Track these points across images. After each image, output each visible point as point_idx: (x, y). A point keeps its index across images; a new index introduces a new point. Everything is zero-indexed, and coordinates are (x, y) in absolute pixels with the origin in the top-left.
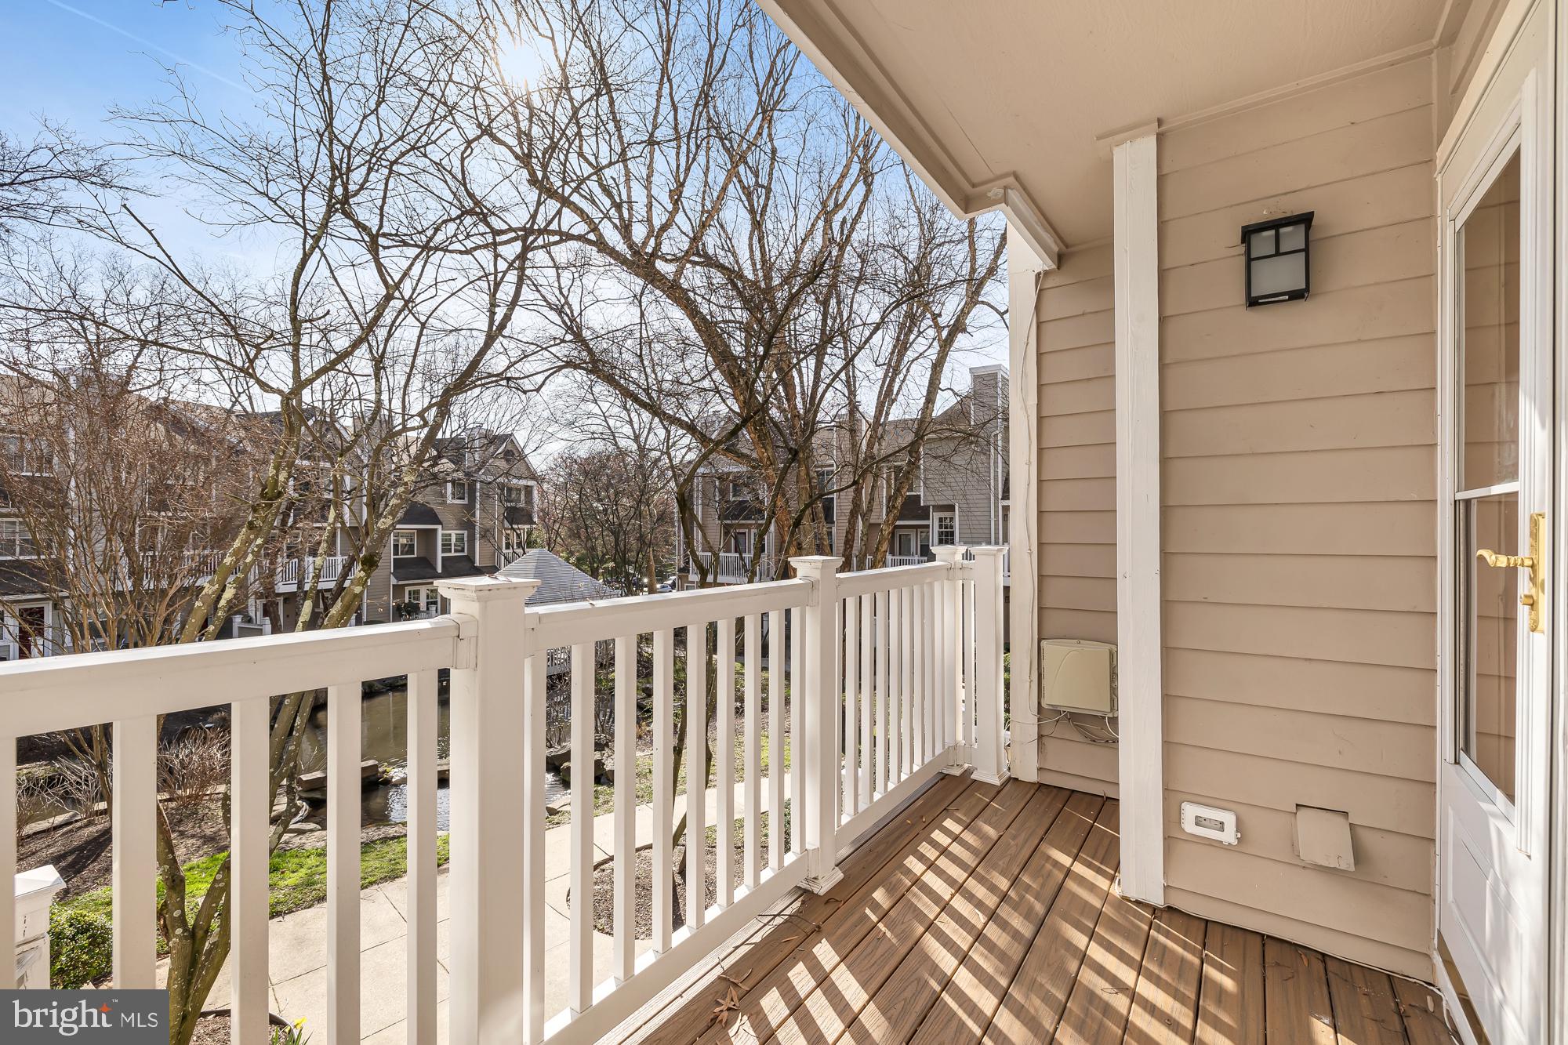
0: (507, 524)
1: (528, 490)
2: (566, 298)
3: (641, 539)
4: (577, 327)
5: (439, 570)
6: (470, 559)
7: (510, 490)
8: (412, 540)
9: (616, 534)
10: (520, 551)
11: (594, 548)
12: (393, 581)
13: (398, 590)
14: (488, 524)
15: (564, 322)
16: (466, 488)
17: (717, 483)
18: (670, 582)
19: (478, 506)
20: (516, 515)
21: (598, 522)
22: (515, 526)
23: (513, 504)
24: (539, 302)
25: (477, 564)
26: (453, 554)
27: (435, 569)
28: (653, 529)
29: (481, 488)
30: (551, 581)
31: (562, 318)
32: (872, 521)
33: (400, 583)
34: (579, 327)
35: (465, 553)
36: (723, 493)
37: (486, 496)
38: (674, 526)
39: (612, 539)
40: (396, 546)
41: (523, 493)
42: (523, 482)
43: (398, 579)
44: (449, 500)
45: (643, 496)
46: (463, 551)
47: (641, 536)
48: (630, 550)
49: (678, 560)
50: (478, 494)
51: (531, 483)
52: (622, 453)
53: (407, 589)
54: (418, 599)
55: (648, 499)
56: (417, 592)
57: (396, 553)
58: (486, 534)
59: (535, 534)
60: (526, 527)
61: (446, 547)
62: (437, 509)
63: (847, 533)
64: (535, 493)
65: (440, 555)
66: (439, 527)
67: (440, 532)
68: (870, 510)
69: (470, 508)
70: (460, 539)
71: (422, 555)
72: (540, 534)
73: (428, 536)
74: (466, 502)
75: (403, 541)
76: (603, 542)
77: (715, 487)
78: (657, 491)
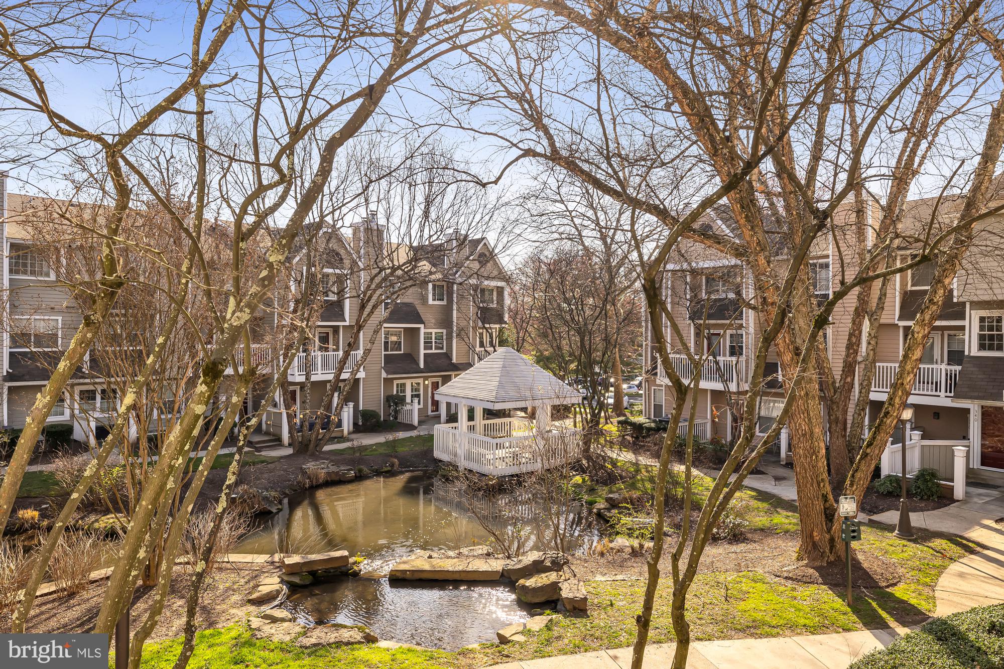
0: (480, 324)
1: (500, 291)
2: (527, 85)
3: (607, 340)
4: (537, 113)
5: (422, 366)
6: (448, 356)
7: (483, 291)
8: (400, 337)
9: (581, 332)
10: (491, 349)
11: (559, 348)
12: (384, 375)
13: (388, 382)
14: (463, 323)
15: (524, 110)
16: (444, 290)
17: (688, 280)
18: (636, 382)
19: (455, 307)
20: (489, 315)
21: (566, 323)
22: (487, 326)
23: (485, 305)
24: (500, 94)
25: (454, 361)
26: (434, 351)
27: (418, 364)
28: (618, 329)
29: (458, 290)
30: (517, 380)
31: (522, 106)
32: (882, 321)
33: (390, 376)
34: (540, 114)
35: (444, 351)
36: (695, 289)
37: (461, 297)
38: (640, 327)
39: (578, 339)
40: (386, 343)
41: (495, 293)
42: (493, 283)
43: (388, 373)
44: (431, 302)
45: (609, 294)
46: (442, 348)
47: (606, 336)
48: (596, 350)
49: (645, 362)
50: (455, 295)
51: (501, 284)
52: (589, 253)
53: (395, 382)
54: (404, 391)
55: (614, 300)
56: (404, 385)
57: (386, 349)
58: (461, 331)
59: (507, 333)
60: (497, 326)
61: (428, 344)
62: (421, 309)
63: (851, 335)
64: (506, 293)
65: (422, 352)
66: (422, 326)
67: (422, 331)
68: (881, 307)
69: (448, 309)
70: (439, 337)
71: (408, 351)
72: (511, 334)
73: (413, 334)
74: (444, 303)
75: (394, 339)
76: (569, 342)
77: (686, 283)
78: (623, 290)
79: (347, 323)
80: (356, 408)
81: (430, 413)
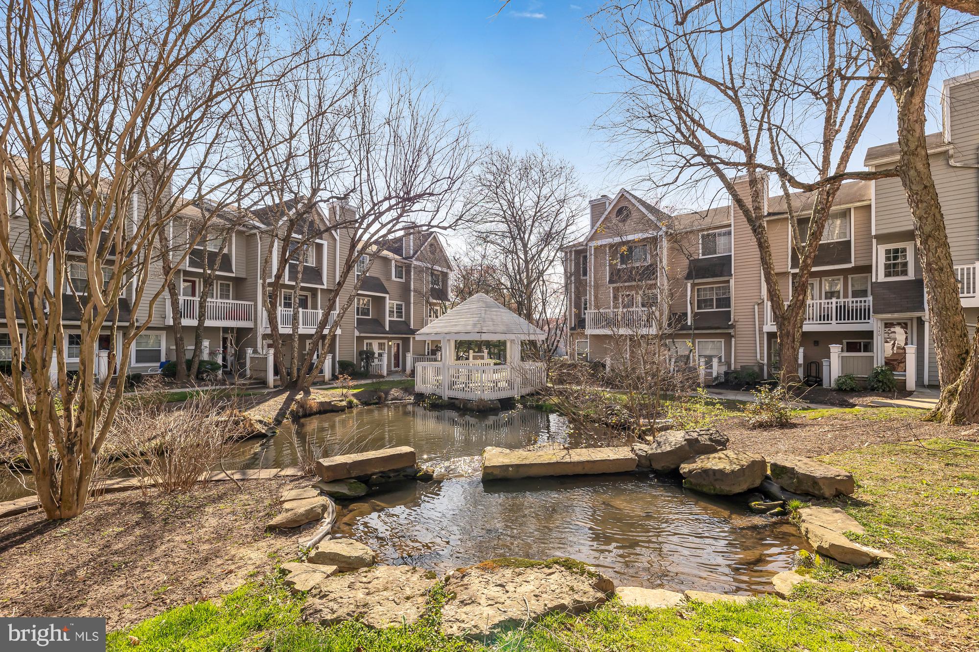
0: (430, 300)
1: (444, 275)
5: (387, 329)
6: (407, 323)
7: (432, 274)
8: (368, 304)
12: (357, 333)
13: (360, 339)
16: (404, 270)
19: (412, 285)
23: (435, 286)
25: (412, 327)
26: (395, 319)
27: (384, 327)
29: (414, 270)
33: (361, 335)
35: (403, 319)
37: (417, 278)
40: (358, 309)
41: (442, 277)
42: (439, 269)
43: (359, 332)
44: (393, 278)
46: (402, 317)
50: (413, 274)
51: (446, 270)
53: (366, 341)
54: (372, 349)
56: (372, 344)
57: (358, 314)
60: (443, 302)
61: (391, 313)
62: (386, 282)
64: (449, 278)
65: (388, 319)
66: (387, 296)
67: (388, 301)
69: (407, 287)
70: (399, 307)
71: (375, 317)
73: (379, 302)
74: (403, 280)
79: (325, 287)
80: (334, 358)
81: (393, 369)
